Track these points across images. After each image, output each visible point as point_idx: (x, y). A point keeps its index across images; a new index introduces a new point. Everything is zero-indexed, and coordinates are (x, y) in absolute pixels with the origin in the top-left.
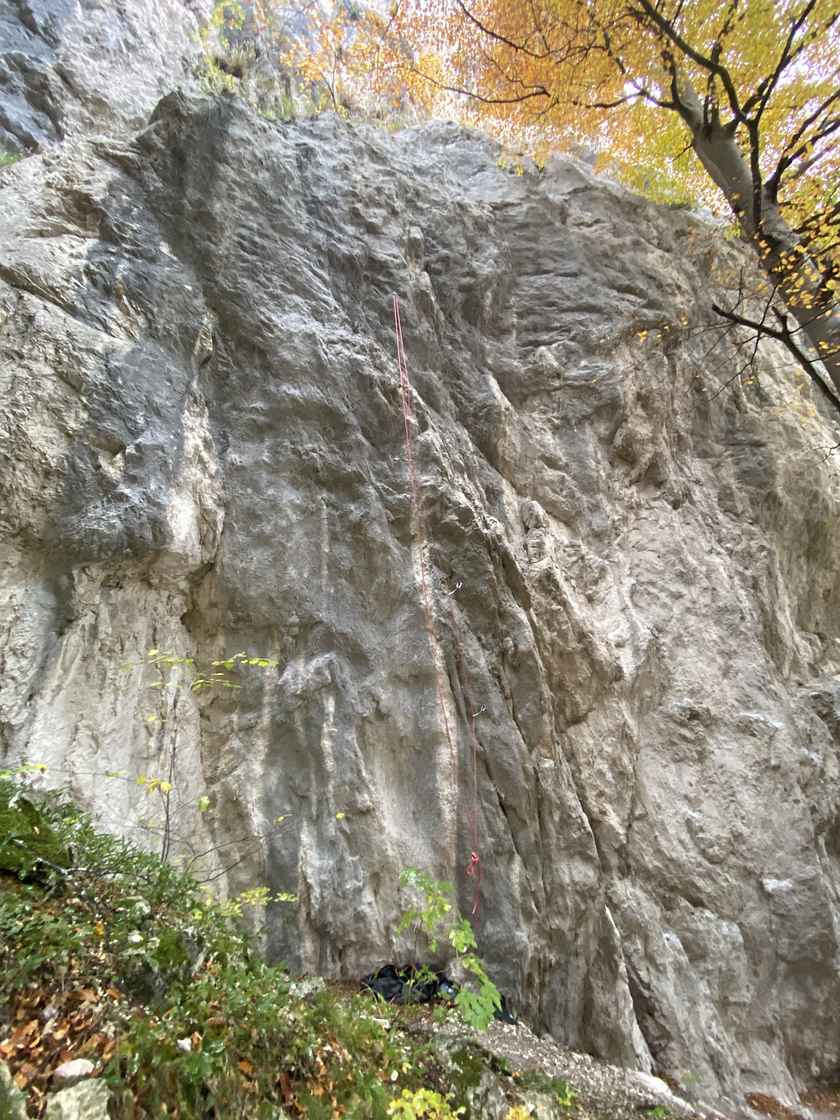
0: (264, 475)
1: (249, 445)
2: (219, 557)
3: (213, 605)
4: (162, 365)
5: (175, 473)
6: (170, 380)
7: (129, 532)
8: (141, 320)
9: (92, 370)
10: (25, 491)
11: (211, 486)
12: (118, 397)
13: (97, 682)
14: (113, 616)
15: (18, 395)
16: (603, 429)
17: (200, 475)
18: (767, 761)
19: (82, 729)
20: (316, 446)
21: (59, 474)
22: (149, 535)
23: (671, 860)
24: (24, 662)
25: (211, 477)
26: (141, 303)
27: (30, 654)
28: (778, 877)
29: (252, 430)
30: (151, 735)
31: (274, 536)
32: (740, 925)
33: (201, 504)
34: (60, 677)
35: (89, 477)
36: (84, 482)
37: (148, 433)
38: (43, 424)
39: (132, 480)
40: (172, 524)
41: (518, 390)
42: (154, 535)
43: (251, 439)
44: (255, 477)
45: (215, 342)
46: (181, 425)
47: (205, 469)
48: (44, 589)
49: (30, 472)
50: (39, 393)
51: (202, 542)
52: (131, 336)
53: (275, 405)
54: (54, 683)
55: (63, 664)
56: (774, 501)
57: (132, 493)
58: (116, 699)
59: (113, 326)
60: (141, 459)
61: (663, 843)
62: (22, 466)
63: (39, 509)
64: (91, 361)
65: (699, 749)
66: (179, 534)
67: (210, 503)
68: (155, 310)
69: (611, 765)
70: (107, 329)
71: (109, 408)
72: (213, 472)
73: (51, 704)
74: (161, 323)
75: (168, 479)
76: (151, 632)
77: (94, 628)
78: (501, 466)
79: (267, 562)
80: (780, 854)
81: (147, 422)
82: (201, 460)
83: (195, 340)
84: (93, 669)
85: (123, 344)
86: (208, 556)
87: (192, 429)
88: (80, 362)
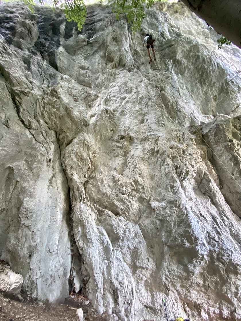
16: (101, 53)
18: (153, 149)
23: (104, 194)
28: (158, 200)
32: (140, 225)
41: (72, 50)
56: (178, 63)
61: (101, 187)
65: (124, 150)
69: (76, 155)
78: (60, 71)
80: (159, 190)
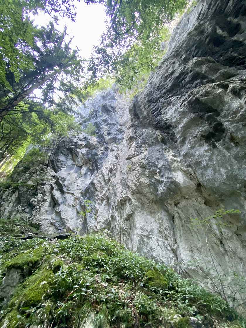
0: (192, 151)
1: (184, 147)
2: (199, 180)
3: (209, 195)
4: (155, 149)
5: (170, 168)
6: (158, 151)
7: (168, 188)
8: (147, 146)
9: (145, 162)
10: (148, 192)
11: (181, 164)
12: (150, 163)
13: (189, 232)
14: (182, 211)
15: (137, 176)
17: (177, 164)
19: (193, 247)
20: (198, 130)
21: (151, 185)
22: (173, 186)
24: (169, 231)
25: (180, 162)
26: (145, 143)
27: (168, 229)
29: (182, 143)
30: (219, 246)
31: (208, 164)
33: (183, 170)
34: (179, 233)
35: (155, 182)
36: (155, 183)
37: (159, 165)
38: (143, 178)
39: (162, 176)
40: (177, 180)
42: (175, 186)
43: (183, 145)
44: (191, 153)
45: (162, 135)
46: (165, 157)
47: (177, 162)
48: (164, 211)
49: (146, 188)
50: (139, 173)
51: (191, 180)
52: (147, 150)
53: (181, 133)
54: (179, 235)
55: (178, 229)
57: (164, 179)
58: (197, 236)
59: (144, 151)
60: (161, 171)
62: (144, 188)
63: (152, 194)
64: (143, 160)
66: (181, 182)
67: (185, 169)
68: (148, 141)
70: (143, 153)
71: (150, 166)
72: (179, 161)
73: (181, 241)
74: (150, 143)
75: (170, 171)
76: (196, 211)
77: (179, 217)
79: (212, 173)
81: (158, 163)
82: (175, 161)
83: (158, 139)
84: (186, 228)
85: (146, 152)
86: (196, 182)
87: (168, 156)
88: (142, 162)
